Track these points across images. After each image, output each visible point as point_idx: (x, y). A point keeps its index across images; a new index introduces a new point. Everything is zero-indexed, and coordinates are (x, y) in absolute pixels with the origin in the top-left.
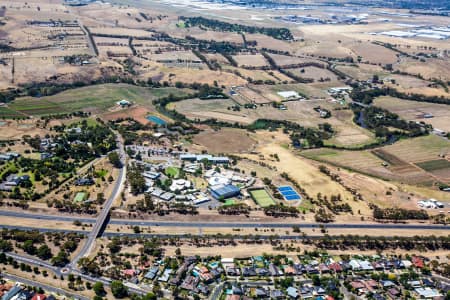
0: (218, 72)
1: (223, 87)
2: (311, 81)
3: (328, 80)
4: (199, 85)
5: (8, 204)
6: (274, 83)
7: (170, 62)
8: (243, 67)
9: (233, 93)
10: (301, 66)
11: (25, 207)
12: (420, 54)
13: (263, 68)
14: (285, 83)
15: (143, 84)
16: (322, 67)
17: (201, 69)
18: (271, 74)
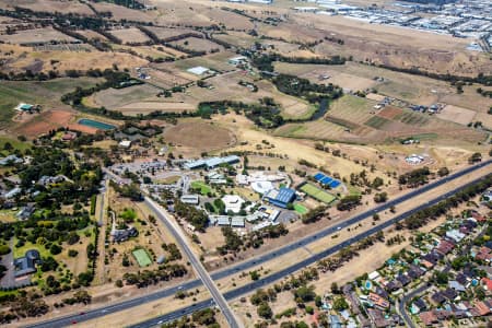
0: (110, 53)
1: (126, 70)
2: (204, 53)
3: (218, 50)
4: (98, 71)
5: (56, 306)
6: (173, 60)
7: (41, 44)
8: (128, 44)
9: (144, 76)
10: (181, 37)
11: (86, 300)
12: (268, 19)
13: (148, 44)
14: (182, 58)
15: (22, 77)
16: (201, 37)
17: (88, 50)
18: (160, 49)
